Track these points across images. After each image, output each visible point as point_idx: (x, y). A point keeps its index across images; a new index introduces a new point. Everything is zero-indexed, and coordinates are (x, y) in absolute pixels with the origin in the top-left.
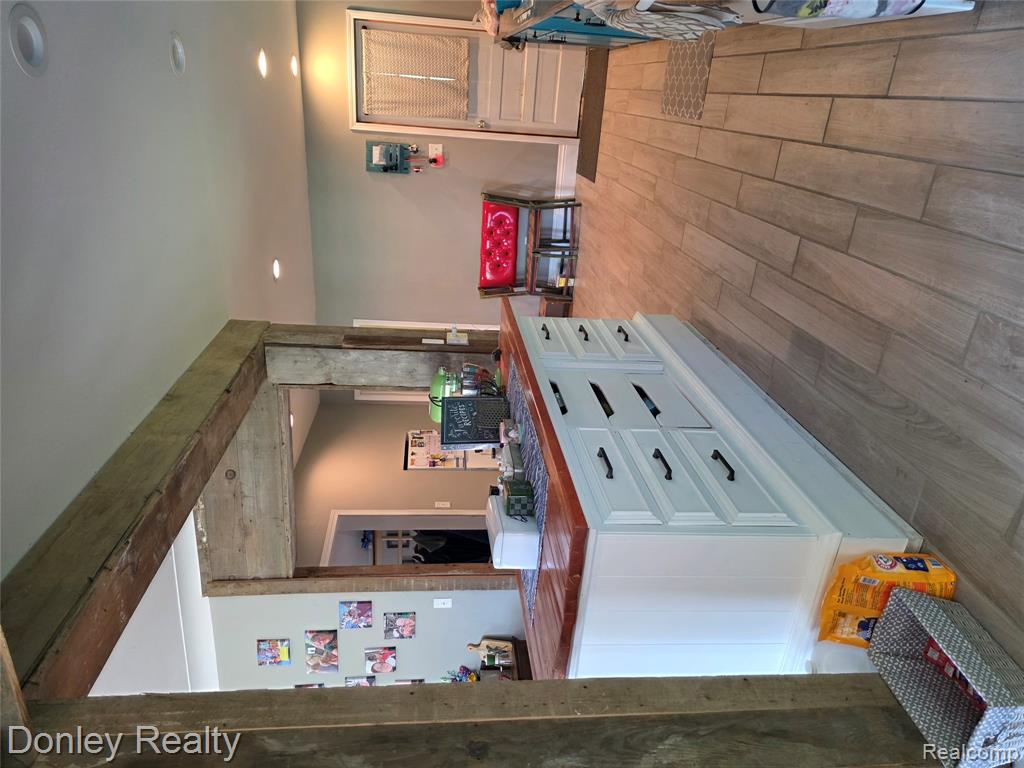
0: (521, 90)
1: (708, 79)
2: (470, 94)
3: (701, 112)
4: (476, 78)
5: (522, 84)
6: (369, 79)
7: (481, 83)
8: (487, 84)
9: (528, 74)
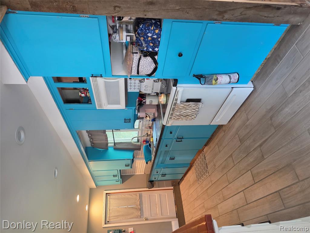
0: (156, 206)
1: (206, 163)
2: (141, 209)
3: (208, 172)
4: (142, 205)
5: (156, 204)
6: (109, 210)
7: (144, 206)
8: (146, 206)
9: (158, 201)
